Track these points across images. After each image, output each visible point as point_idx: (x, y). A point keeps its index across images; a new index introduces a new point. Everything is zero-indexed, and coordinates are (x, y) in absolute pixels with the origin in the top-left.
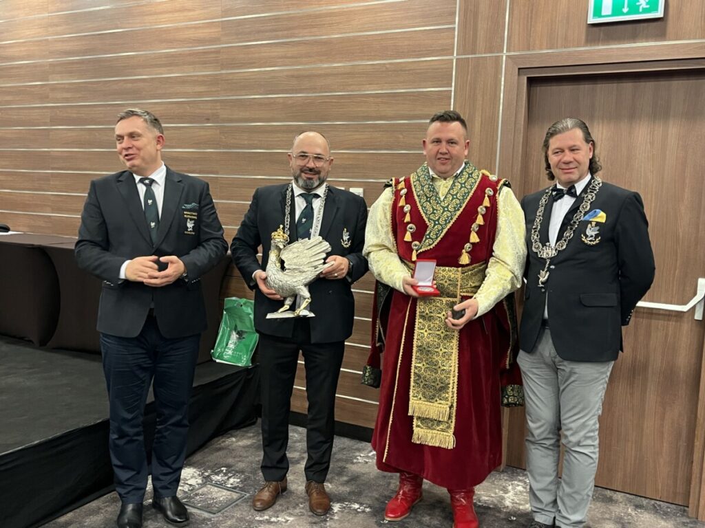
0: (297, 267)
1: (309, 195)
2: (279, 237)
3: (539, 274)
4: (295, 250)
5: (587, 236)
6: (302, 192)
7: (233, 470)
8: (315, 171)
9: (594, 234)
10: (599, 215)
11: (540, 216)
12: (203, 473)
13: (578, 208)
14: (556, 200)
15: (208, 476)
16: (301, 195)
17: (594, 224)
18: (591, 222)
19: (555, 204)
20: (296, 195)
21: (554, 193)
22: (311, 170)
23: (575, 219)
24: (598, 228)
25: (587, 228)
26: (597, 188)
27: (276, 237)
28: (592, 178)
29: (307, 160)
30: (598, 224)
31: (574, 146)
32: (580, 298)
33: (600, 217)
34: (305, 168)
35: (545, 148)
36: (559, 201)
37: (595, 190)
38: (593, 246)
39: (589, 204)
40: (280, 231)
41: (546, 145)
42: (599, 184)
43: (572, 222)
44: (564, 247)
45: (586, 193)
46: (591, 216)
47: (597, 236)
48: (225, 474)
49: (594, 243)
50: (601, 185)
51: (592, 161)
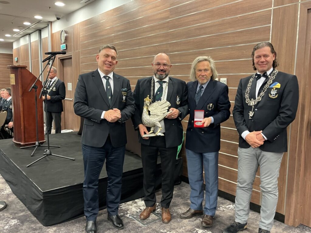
0: (155, 114)
1: (161, 82)
2: (147, 100)
3: (249, 113)
4: (155, 106)
5: (271, 95)
6: (158, 80)
8: (164, 71)
9: (274, 93)
11: (249, 87)
16: (157, 81)
18: (273, 88)
19: (257, 81)
20: (155, 82)
22: (162, 70)
23: (265, 88)
24: (276, 90)
25: (271, 91)
27: (146, 100)
29: (160, 66)
30: (276, 88)
33: (277, 86)
34: (159, 69)
35: (252, 56)
40: (148, 98)
41: (253, 54)
45: (271, 76)
47: (276, 94)
49: (275, 97)
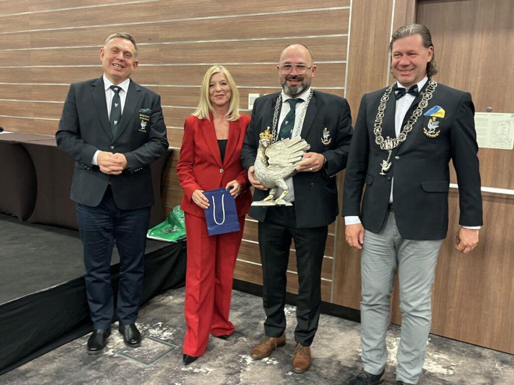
0: (278, 163)
1: (293, 100)
2: (265, 137)
3: (382, 163)
4: (278, 148)
5: (428, 130)
6: (288, 98)
7: (167, 325)
8: (298, 78)
9: (434, 127)
10: (439, 111)
11: (381, 111)
12: (143, 327)
13: (417, 105)
14: (398, 99)
15: (147, 330)
16: (287, 100)
17: (434, 119)
18: (431, 118)
19: (397, 101)
21: (396, 92)
22: (294, 78)
23: (414, 115)
24: (438, 122)
25: (428, 122)
26: (434, 88)
28: (429, 80)
30: (438, 119)
31: (412, 51)
32: (421, 185)
33: (439, 113)
36: (400, 99)
37: (433, 90)
38: (434, 138)
39: (427, 102)
40: (267, 132)
42: (435, 84)
43: (411, 117)
44: (405, 139)
45: (424, 92)
46: (432, 112)
47: (437, 130)
48: (161, 328)
49: (434, 136)
50: (436, 85)
51: (429, 65)
